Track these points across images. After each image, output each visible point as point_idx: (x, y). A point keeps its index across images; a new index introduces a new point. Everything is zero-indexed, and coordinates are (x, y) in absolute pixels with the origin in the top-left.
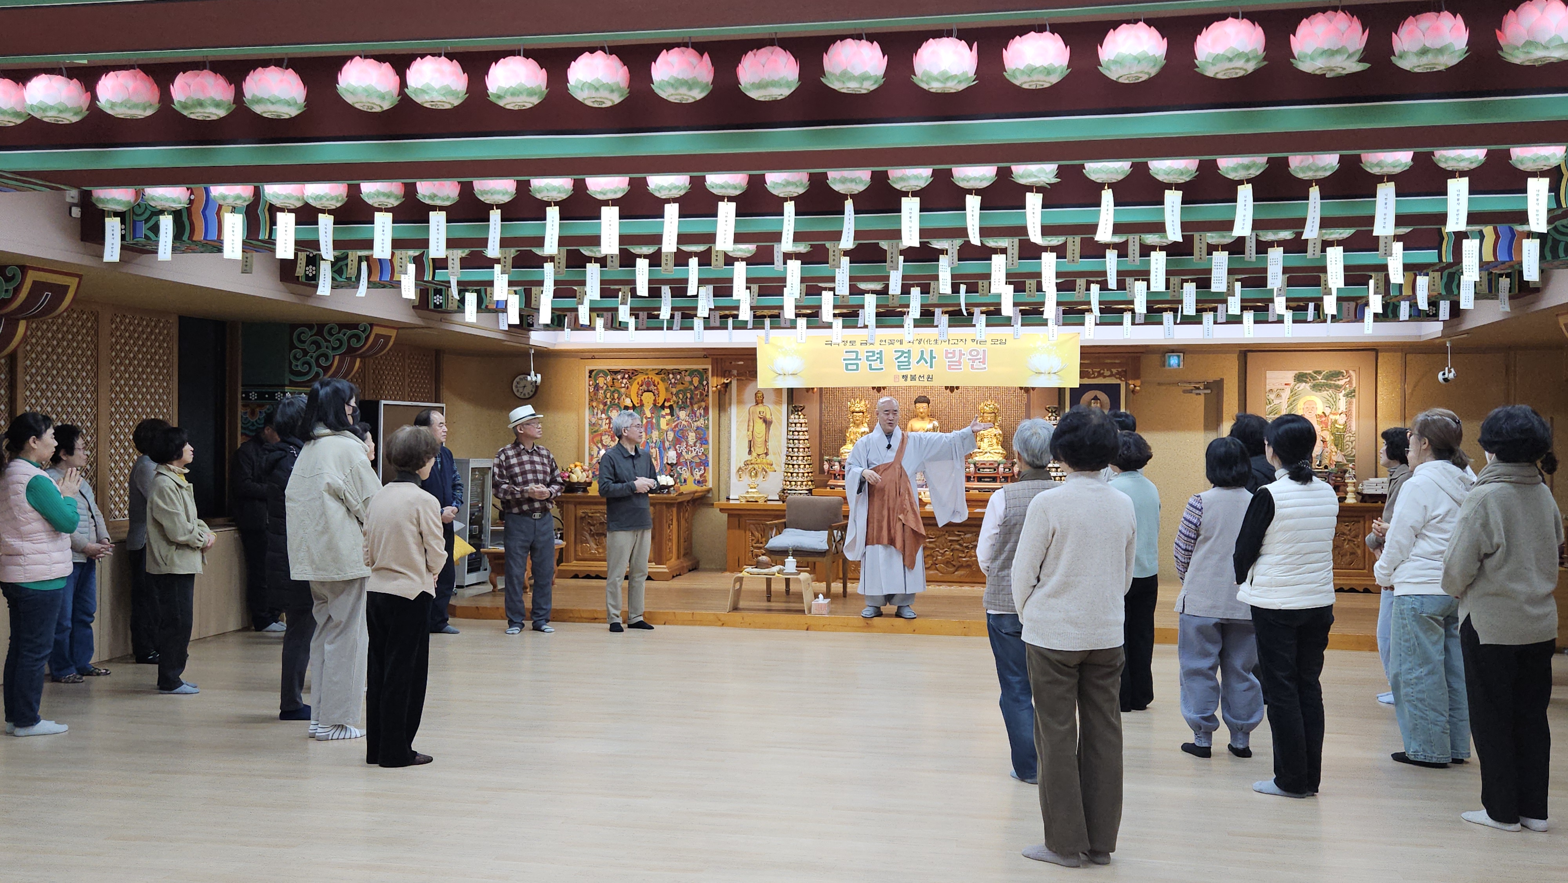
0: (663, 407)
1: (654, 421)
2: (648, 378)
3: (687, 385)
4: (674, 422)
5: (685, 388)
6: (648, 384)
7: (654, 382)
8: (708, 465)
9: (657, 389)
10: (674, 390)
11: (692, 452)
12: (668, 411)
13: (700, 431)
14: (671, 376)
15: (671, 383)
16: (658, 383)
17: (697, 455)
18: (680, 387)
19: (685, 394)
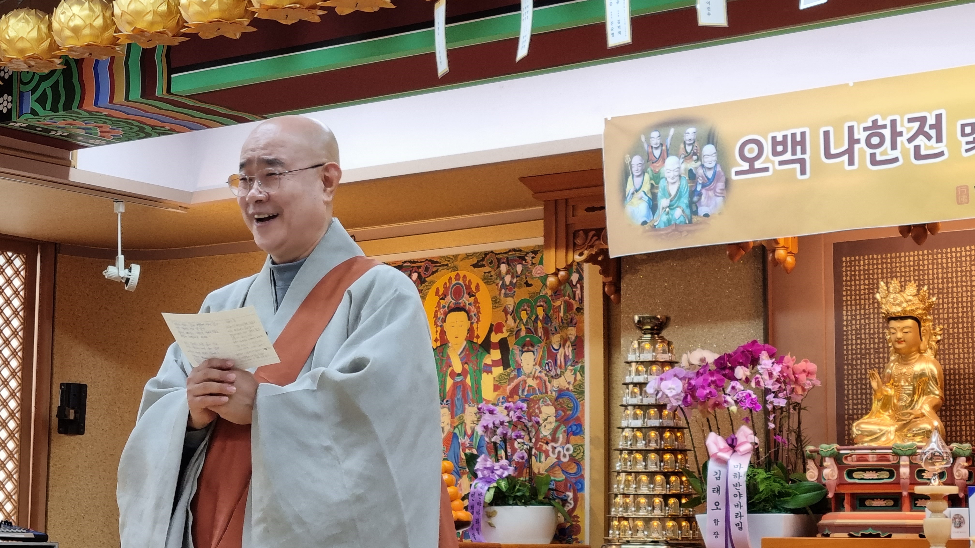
0: (487, 346)
1: (468, 381)
2: (457, 277)
3: (537, 285)
4: (511, 380)
5: (532, 295)
6: (458, 293)
7: (468, 287)
8: (582, 489)
9: (476, 302)
10: (510, 303)
11: (547, 456)
12: (496, 354)
13: (564, 400)
14: (504, 268)
15: (504, 286)
16: (477, 287)
17: (558, 464)
18: (523, 293)
19: (533, 309)
